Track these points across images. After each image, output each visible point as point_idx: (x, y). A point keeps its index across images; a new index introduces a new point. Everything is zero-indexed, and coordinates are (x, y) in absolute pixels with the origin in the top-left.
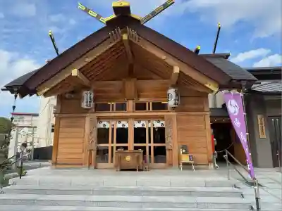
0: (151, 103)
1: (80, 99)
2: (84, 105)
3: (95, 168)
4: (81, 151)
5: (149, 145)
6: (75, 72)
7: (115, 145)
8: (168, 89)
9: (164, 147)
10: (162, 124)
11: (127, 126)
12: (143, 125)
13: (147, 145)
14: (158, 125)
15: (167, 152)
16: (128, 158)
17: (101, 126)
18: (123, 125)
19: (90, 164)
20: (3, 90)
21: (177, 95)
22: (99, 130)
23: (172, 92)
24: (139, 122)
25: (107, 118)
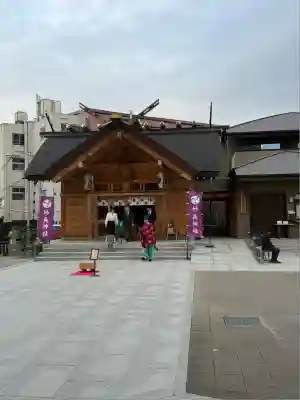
0: (144, 185)
1: (84, 183)
2: (86, 187)
3: (98, 239)
6: (80, 165)
8: (157, 173)
10: (154, 203)
11: (123, 204)
12: (137, 203)
14: (150, 203)
17: (101, 204)
18: (120, 203)
22: (99, 208)
23: (161, 175)
24: (134, 200)
25: (106, 198)
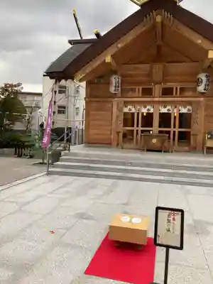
0: (178, 88)
2: (112, 89)
3: (122, 148)
4: (109, 132)
5: (174, 130)
6: (108, 59)
7: (140, 129)
8: (197, 74)
9: (189, 132)
10: (189, 110)
11: (152, 111)
12: (168, 110)
13: (172, 130)
14: (184, 110)
15: (192, 137)
16: (154, 141)
17: (126, 110)
18: (148, 110)
19: (118, 145)
20: (44, 76)
21: (208, 80)
22: (125, 114)
23: (203, 77)
24: (165, 107)
25: (133, 103)
